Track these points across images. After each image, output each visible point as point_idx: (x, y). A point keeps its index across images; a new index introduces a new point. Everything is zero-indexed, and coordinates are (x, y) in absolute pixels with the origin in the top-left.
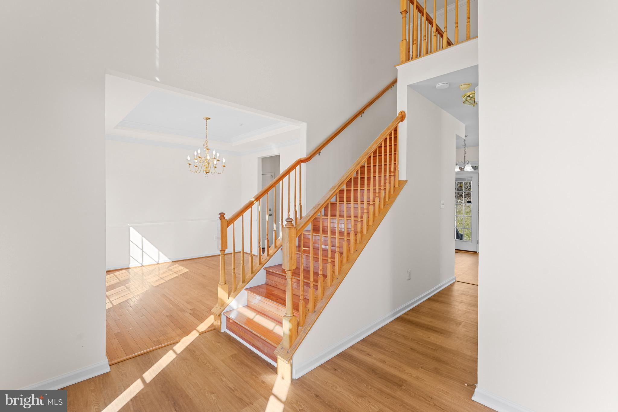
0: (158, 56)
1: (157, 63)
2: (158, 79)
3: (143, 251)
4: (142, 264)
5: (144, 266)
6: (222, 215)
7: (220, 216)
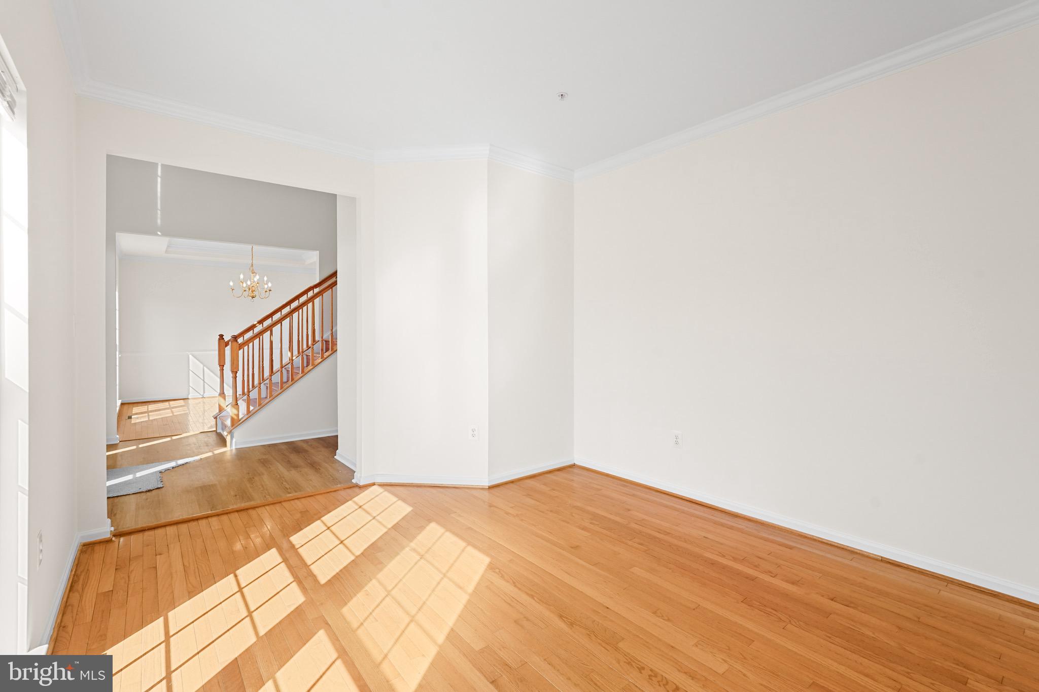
0: (159, 216)
1: (159, 221)
2: (159, 233)
3: (204, 382)
4: (203, 395)
5: (205, 398)
6: (221, 336)
7: (219, 337)
